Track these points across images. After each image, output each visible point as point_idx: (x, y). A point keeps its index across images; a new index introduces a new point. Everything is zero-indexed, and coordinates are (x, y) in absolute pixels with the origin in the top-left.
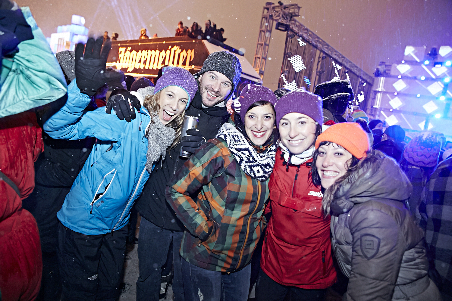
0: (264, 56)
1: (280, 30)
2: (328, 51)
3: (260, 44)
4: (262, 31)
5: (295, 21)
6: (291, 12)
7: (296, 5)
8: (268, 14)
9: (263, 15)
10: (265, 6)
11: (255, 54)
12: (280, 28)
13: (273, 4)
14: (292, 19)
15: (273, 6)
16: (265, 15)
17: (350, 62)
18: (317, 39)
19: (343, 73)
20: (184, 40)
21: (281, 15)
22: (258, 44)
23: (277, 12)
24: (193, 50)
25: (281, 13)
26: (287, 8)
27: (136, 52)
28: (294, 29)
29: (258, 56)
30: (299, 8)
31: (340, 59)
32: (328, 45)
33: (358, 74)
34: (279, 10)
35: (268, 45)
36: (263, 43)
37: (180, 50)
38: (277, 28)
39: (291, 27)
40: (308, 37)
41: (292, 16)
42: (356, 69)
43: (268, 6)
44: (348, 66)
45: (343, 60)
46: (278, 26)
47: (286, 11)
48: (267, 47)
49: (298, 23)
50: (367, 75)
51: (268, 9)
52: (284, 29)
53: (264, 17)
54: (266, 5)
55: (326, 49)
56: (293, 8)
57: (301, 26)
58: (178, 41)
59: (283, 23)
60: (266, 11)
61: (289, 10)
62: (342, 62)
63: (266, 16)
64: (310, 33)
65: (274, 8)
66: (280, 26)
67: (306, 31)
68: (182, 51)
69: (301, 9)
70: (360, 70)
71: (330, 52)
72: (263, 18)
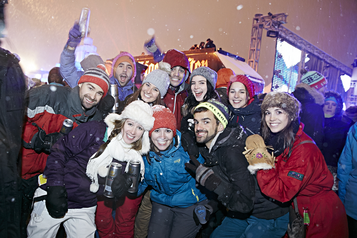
0: (256, 60)
1: (271, 37)
2: (310, 50)
3: (252, 50)
4: (254, 38)
5: (282, 27)
6: (279, 20)
7: (283, 14)
8: (257, 24)
9: (253, 25)
10: (254, 17)
11: (249, 58)
12: (270, 35)
13: (262, 15)
14: (280, 26)
15: (261, 16)
16: (255, 25)
17: (330, 57)
18: (300, 41)
19: (324, 68)
20: (198, 53)
21: (271, 24)
22: (251, 50)
23: (267, 22)
24: (207, 61)
25: (271, 22)
26: (275, 17)
27: (154, 65)
28: (282, 34)
29: (252, 60)
30: (286, 16)
31: (321, 56)
32: (310, 45)
33: (337, 67)
34: (270, 20)
35: (259, 50)
36: (255, 48)
37: (195, 61)
38: (268, 35)
39: (280, 33)
40: (294, 40)
41: (279, 24)
42: (336, 63)
43: (257, 18)
44: (328, 61)
45: (323, 56)
46: (270, 34)
47: (275, 20)
48: (258, 52)
49: (285, 28)
50: (345, 66)
51: (257, 20)
52: (274, 35)
53: (255, 27)
54: (256, 17)
55: (309, 49)
56: (280, 17)
57: (287, 31)
58: (192, 54)
59: (273, 30)
60: (255, 21)
61: (277, 19)
62: (323, 58)
63: (257, 26)
64: (295, 36)
65: (263, 18)
66: (271, 33)
67: (291, 35)
68: (196, 62)
69: (287, 17)
70: (339, 63)
71: (312, 50)
72: (253, 27)
